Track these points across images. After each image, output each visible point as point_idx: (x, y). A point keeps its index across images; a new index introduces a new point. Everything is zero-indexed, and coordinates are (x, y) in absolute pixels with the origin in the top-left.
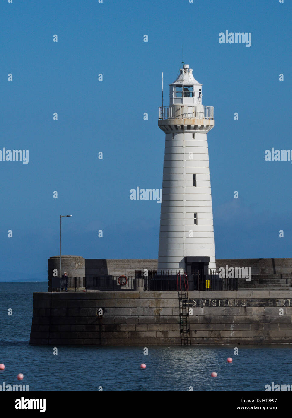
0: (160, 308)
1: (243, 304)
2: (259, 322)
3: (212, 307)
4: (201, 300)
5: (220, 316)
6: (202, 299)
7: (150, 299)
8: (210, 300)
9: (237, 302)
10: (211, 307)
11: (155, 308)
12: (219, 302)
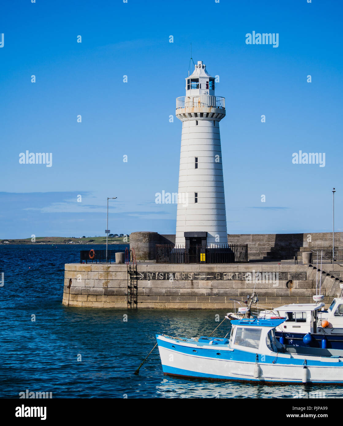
0: (109, 281)
1: (190, 278)
2: (205, 295)
3: (159, 280)
4: (148, 274)
5: (167, 289)
6: (149, 272)
7: (99, 272)
8: (157, 273)
9: (183, 276)
10: (157, 280)
11: (104, 280)
12: (166, 276)
